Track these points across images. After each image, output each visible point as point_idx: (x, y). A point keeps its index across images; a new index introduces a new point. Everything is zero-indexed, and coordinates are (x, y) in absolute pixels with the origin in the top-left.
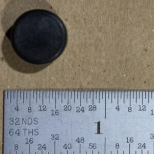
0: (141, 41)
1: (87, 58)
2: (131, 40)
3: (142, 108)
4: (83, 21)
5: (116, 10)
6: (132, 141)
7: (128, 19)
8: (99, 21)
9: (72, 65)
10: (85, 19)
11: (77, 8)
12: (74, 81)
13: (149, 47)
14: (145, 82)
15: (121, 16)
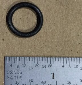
0: (75, 31)
1: (47, 39)
2: (70, 31)
3: (76, 66)
6: (70, 83)
7: (69, 19)
8: (54, 20)
9: (40, 43)
10: (46, 19)
12: (41, 51)
13: (80, 34)
14: (78, 52)
15: (65, 18)
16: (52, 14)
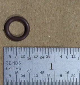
0: (74, 21)
1: (46, 30)
2: (69, 21)
4: (44, 11)
5: (61, 5)
6: (68, 73)
7: (67, 9)
8: (53, 11)
9: (39, 33)
10: (45, 10)
11: (41, 4)
12: (40, 42)
13: (78, 25)
14: (76, 43)
15: (64, 8)
16: (51, 5)
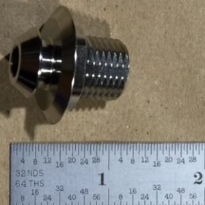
0: (143, 92)
3: (144, 160)
6: (135, 192)
9: (76, 117)
12: (78, 132)
13: (151, 99)
14: (148, 133)
